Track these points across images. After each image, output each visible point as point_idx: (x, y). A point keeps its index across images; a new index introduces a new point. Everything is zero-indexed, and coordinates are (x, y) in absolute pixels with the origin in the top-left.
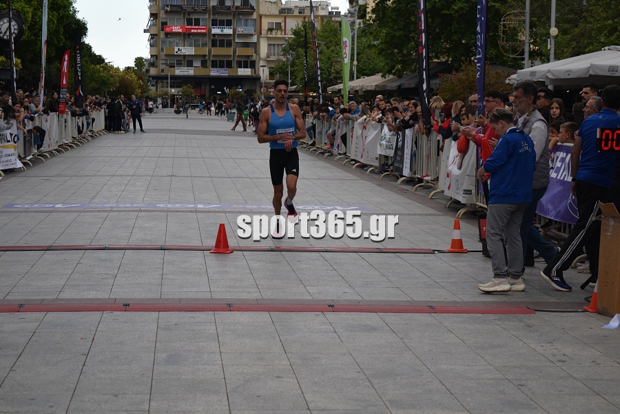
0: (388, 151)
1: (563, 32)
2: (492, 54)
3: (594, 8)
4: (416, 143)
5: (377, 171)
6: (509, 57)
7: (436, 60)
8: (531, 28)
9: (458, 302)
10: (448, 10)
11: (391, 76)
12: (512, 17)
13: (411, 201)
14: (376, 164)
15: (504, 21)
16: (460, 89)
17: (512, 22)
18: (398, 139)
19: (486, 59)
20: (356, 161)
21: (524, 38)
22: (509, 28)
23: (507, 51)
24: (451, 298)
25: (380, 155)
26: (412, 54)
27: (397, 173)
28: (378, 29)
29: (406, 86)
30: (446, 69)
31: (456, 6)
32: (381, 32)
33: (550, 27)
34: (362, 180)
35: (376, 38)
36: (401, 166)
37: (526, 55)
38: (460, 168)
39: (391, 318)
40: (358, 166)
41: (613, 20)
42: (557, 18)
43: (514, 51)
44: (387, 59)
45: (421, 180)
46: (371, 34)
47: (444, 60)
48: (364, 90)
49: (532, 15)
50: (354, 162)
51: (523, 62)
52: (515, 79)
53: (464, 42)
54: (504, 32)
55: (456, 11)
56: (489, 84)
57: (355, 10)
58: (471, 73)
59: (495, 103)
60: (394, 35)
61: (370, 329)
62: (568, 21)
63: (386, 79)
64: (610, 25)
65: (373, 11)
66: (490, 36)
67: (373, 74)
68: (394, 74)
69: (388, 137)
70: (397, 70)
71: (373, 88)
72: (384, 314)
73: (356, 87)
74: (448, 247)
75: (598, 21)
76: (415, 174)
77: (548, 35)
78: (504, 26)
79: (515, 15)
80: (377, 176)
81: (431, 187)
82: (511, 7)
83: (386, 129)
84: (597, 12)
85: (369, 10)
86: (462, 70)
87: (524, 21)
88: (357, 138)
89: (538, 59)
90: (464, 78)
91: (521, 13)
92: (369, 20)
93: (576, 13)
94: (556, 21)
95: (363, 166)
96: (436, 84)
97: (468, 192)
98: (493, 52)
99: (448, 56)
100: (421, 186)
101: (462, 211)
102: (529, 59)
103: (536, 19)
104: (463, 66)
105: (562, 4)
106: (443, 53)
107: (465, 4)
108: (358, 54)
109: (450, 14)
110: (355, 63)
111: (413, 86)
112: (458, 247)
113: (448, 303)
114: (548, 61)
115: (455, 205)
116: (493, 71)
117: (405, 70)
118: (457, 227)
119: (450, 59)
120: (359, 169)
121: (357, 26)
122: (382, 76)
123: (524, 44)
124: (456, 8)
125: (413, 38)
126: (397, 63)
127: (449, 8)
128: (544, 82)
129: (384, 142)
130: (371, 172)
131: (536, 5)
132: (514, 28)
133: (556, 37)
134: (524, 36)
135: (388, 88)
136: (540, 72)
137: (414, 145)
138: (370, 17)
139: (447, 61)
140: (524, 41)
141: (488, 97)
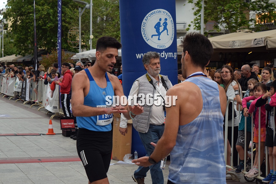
0: (19, 89)
1: (96, 37)
2: (65, 46)
3: (108, 27)
4: (32, 86)
5: (14, 98)
6: (72, 48)
7: (40, 49)
8: (82, 35)
9: (52, 157)
10: (45, 27)
11: (20, 56)
12: (73, 30)
13: (29, 112)
14: (13, 95)
15: (70, 32)
16: (51, 62)
17: (73, 33)
18: (23, 84)
19: (62, 48)
20: (4, 95)
21: (79, 40)
22: (72, 35)
23: (71, 45)
24: (48, 155)
25: (15, 91)
26: (29, 46)
27: (23, 100)
28: (13, 35)
29: (27, 60)
30: (45, 53)
31: (48, 25)
32: (14, 36)
33: (90, 35)
34: (7, 102)
35: (12, 38)
36: (25, 96)
37: (80, 47)
38: (52, 97)
39: (21, 165)
40: (5, 97)
41: (117, 32)
42: (93, 31)
43: (75, 45)
44: (18, 48)
45: (34, 103)
46: (10, 37)
47: (44, 49)
48: (7, 62)
49: (82, 29)
50: (3, 95)
51: (79, 50)
52: (75, 57)
53: (52, 41)
54: (70, 37)
55: (49, 27)
56: (64, 59)
57: (3, 26)
58: (56, 55)
59: (66, 68)
60: (21, 37)
61: (12, 171)
62: (98, 33)
63: (17, 57)
64: (115, 34)
65: (11, 27)
66: (63, 38)
67: (11, 55)
68: (21, 55)
69: (18, 83)
70: (22, 53)
71: (11, 61)
72: (18, 164)
73: (4, 60)
74: (47, 132)
75: (110, 32)
76: (31, 99)
77: (89, 38)
78: (70, 34)
79: (75, 29)
80: (14, 101)
81: (39, 105)
82: (73, 26)
83: (18, 80)
84: (110, 29)
85: (9, 26)
86: (52, 53)
87: (79, 32)
88: (4, 84)
89: (85, 48)
90: (53, 57)
91: (77, 28)
92: (9, 31)
93: (101, 29)
94: (93, 32)
95: (7, 97)
96: (40, 59)
97: (55, 108)
98: (66, 45)
99: (46, 47)
100: (34, 105)
101: (53, 116)
102: (81, 48)
103: (84, 31)
104: (52, 51)
105: (95, 25)
106: (43, 46)
107: (53, 24)
108: (4, 46)
109: (46, 29)
110: (3, 49)
111: (30, 60)
112: (51, 132)
113: (47, 157)
114: (90, 49)
115: (49, 114)
116: (65, 54)
117: (26, 53)
118: (51, 123)
119: (47, 48)
120: (5, 98)
121: (3, 33)
122: (16, 56)
123: (79, 42)
124: (48, 26)
125: (30, 39)
126: (23, 50)
127: (45, 26)
128: (88, 59)
129: (17, 86)
130: (11, 99)
131: (84, 25)
132: (74, 35)
133: (93, 39)
134: (79, 39)
135: (19, 61)
136: (86, 54)
137: (31, 87)
138: (10, 29)
139: (45, 49)
140: (79, 41)
141: (64, 65)
